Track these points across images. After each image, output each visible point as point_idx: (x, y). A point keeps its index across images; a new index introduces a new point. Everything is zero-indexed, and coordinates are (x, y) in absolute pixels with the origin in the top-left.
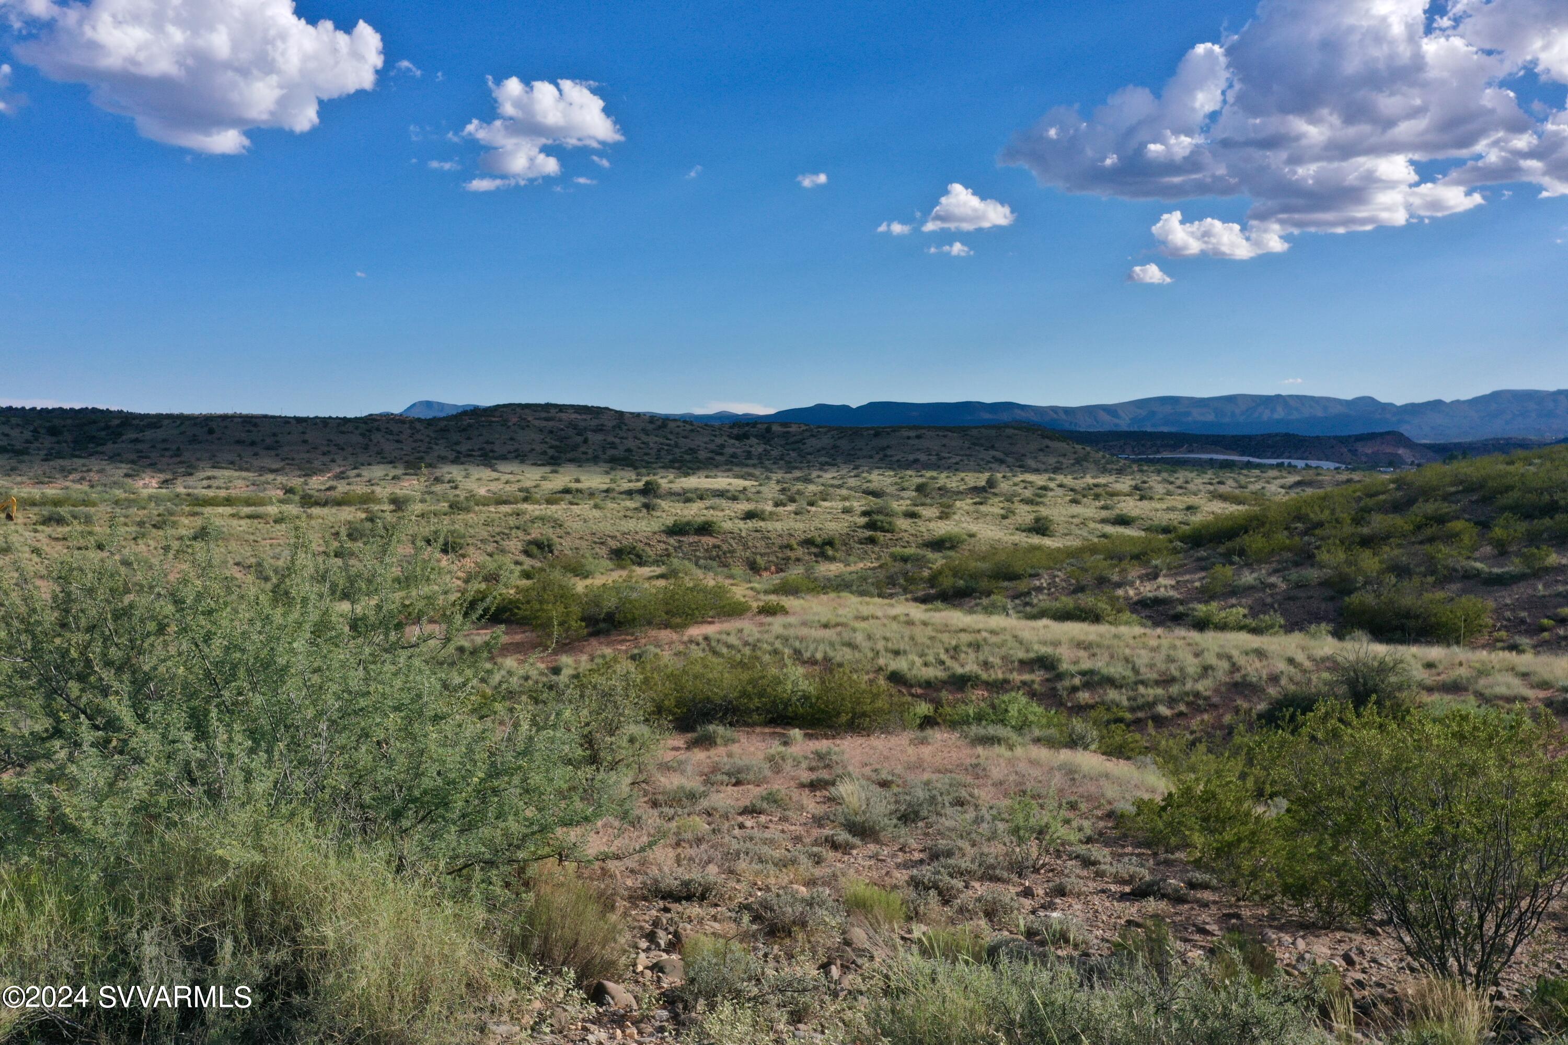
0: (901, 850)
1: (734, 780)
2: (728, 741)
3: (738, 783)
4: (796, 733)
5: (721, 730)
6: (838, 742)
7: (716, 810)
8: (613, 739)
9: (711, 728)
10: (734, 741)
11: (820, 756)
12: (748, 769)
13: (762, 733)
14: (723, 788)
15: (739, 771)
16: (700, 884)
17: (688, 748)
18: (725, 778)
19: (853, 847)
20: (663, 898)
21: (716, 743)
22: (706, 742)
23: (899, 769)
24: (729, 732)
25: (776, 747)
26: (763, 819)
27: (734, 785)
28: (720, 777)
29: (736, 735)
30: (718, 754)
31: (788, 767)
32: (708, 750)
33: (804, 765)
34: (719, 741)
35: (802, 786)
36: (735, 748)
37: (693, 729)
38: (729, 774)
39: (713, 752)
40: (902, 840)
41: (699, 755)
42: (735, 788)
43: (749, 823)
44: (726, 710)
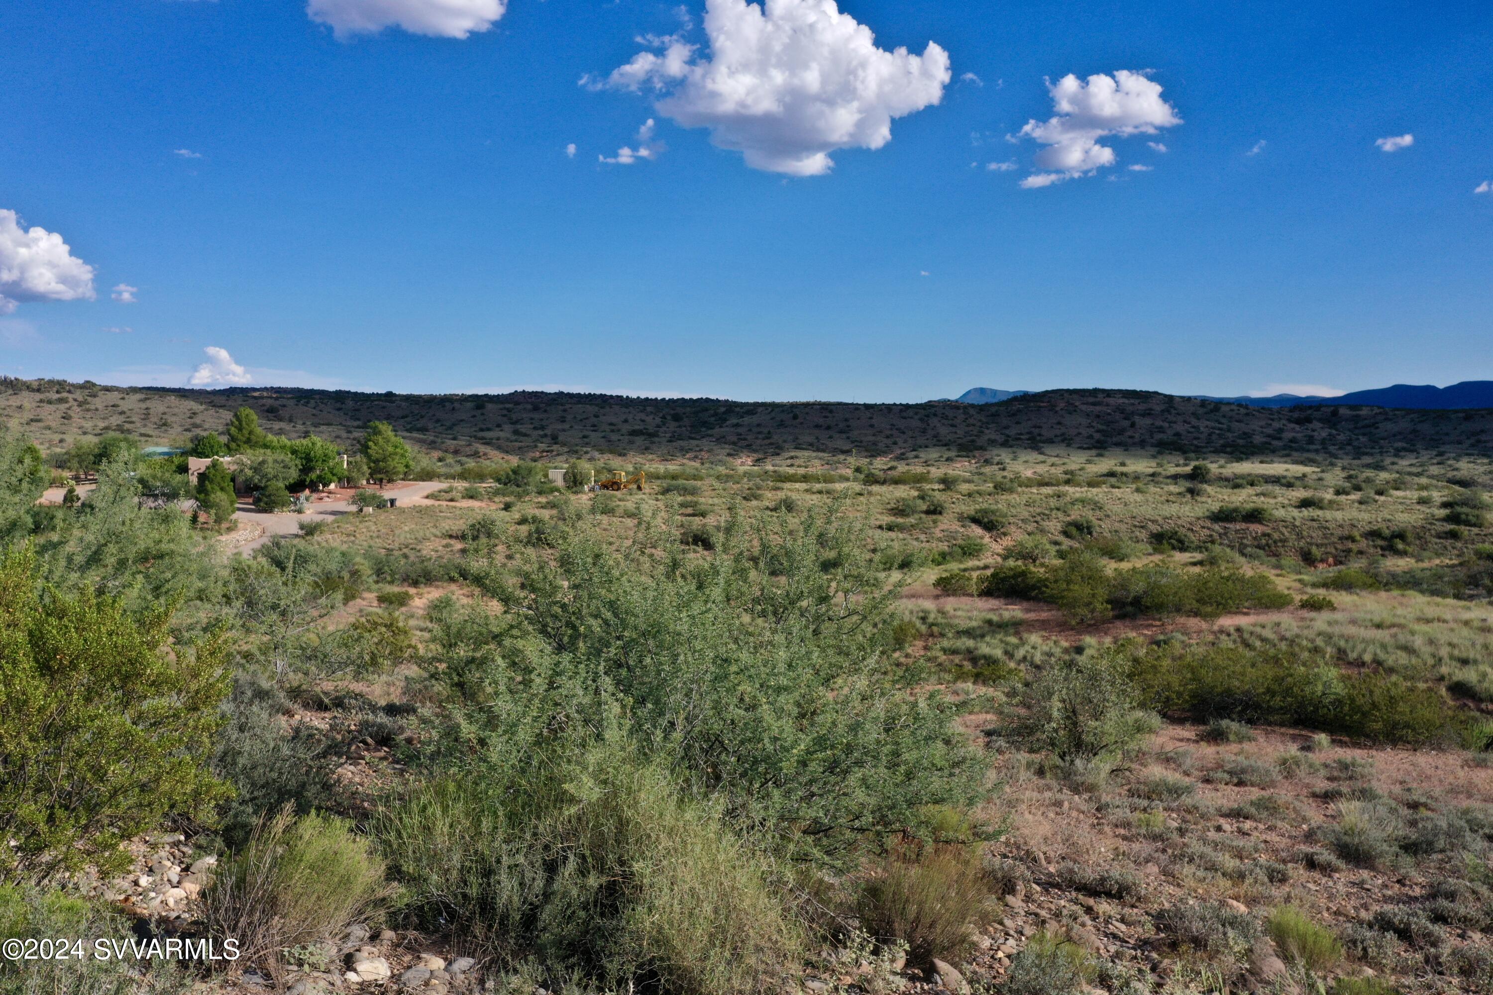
0: (1398, 882)
1: (1235, 780)
2: (1241, 739)
3: (1240, 783)
4: (1322, 738)
5: (1234, 726)
6: (1374, 753)
7: (1197, 808)
9: (1225, 723)
10: (1250, 739)
11: (1344, 766)
12: (1254, 770)
13: (1282, 734)
14: (1222, 786)
15: (1243, 771)
17: (1197, 742)
18: (1226, 777)
19: (1337, 870)
20: (1078, 890)
21: (1228, 740)
22: (1217, 737)
23: (1437, 792)
24: (1245, 729)
25: (1293, 750)
26: (1248, 825)
27: (1237, 785)
28: (1220, 775)
29: (1252, 732)
30: (1229, 753)
31: (1302, 773)
32: (1218, 745)
33: (1323, 772)
34: (1232, 737)
35: (1314, 795)
36: (1246, 746)
37: (1204, 722)
38: (1230, 773)
39: (1222, 748)
40: (1403, 871)
41: (1208, 751)
42: (1236, 789)
43: (1227, 827)
44: (1247, 706)
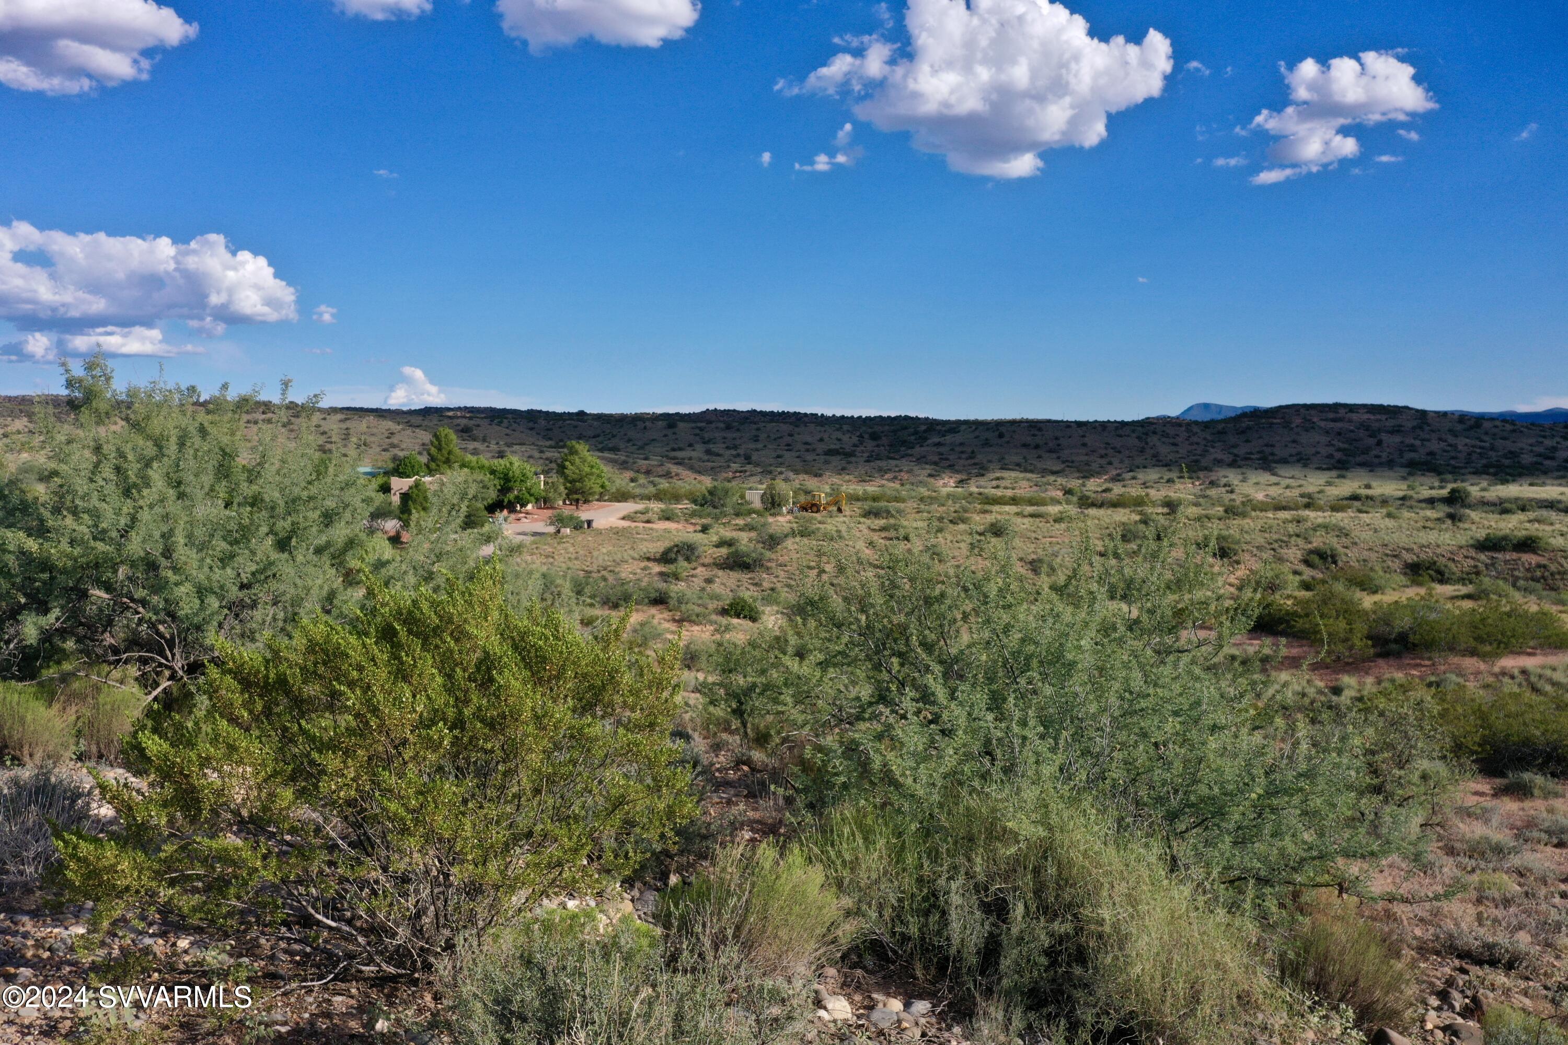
1: (1555, 841)
2: (1547, 794)
3: (1561, 845)
5: (1539, 779)
7: (1530, 870)
8: (1402, 772)
9: (1526, 776)
10: (1556, 795)
14: (1541, 847)
16: (1507, 951)
17: (1495, 795)
18: (1544, 836)
20: (1459, 957)
21: (1532, 795)
22: (1521, 791)
24: (1551, 784)
27: (1556, 846)
28: (1535, 834)
29: (1560, 788)
30: (1536, 807)
32: (1522, 801)
34: (1536, 792)
36: (1558, 803)
37: (1503, 775)
38: (1548, 832)
39: (1527, 804)
41: (1510, 805)
42: (1558, 851)
44: (1548, 758)
